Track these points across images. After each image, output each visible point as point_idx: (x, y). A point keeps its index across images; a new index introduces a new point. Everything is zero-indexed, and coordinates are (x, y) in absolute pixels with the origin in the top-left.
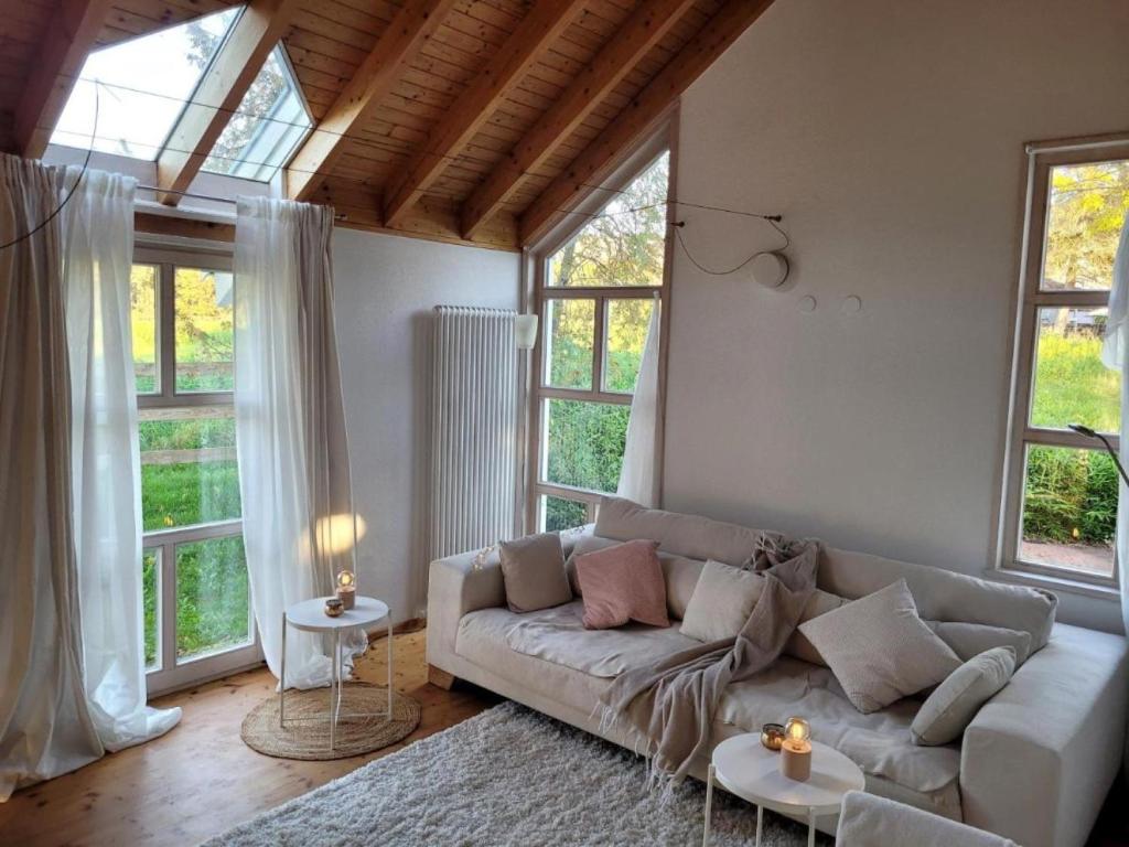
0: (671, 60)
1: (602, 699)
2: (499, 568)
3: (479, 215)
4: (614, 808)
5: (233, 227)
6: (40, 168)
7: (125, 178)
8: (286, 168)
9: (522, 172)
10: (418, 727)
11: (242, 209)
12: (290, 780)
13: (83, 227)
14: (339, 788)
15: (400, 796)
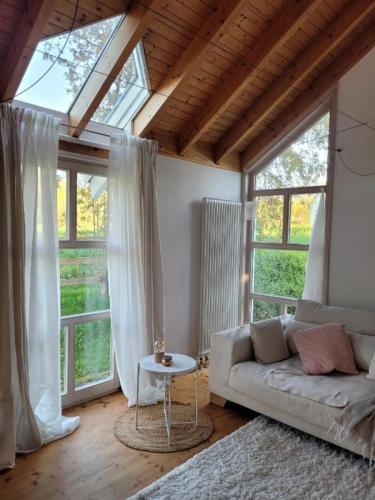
0: (333, 62)
1: (336, 420)
2: (250, 339)
3: (225, 150)
4: (357, 493)
5: (108, 151)
6: (11, 109)
7: (55, 118)
8: (133, 120)
9: (250, 126)
10: (214, 431)
11: (113, 140)
12: (149, 466)
13: (32, 143)
14: (181, 473)
15: (221, 481)
